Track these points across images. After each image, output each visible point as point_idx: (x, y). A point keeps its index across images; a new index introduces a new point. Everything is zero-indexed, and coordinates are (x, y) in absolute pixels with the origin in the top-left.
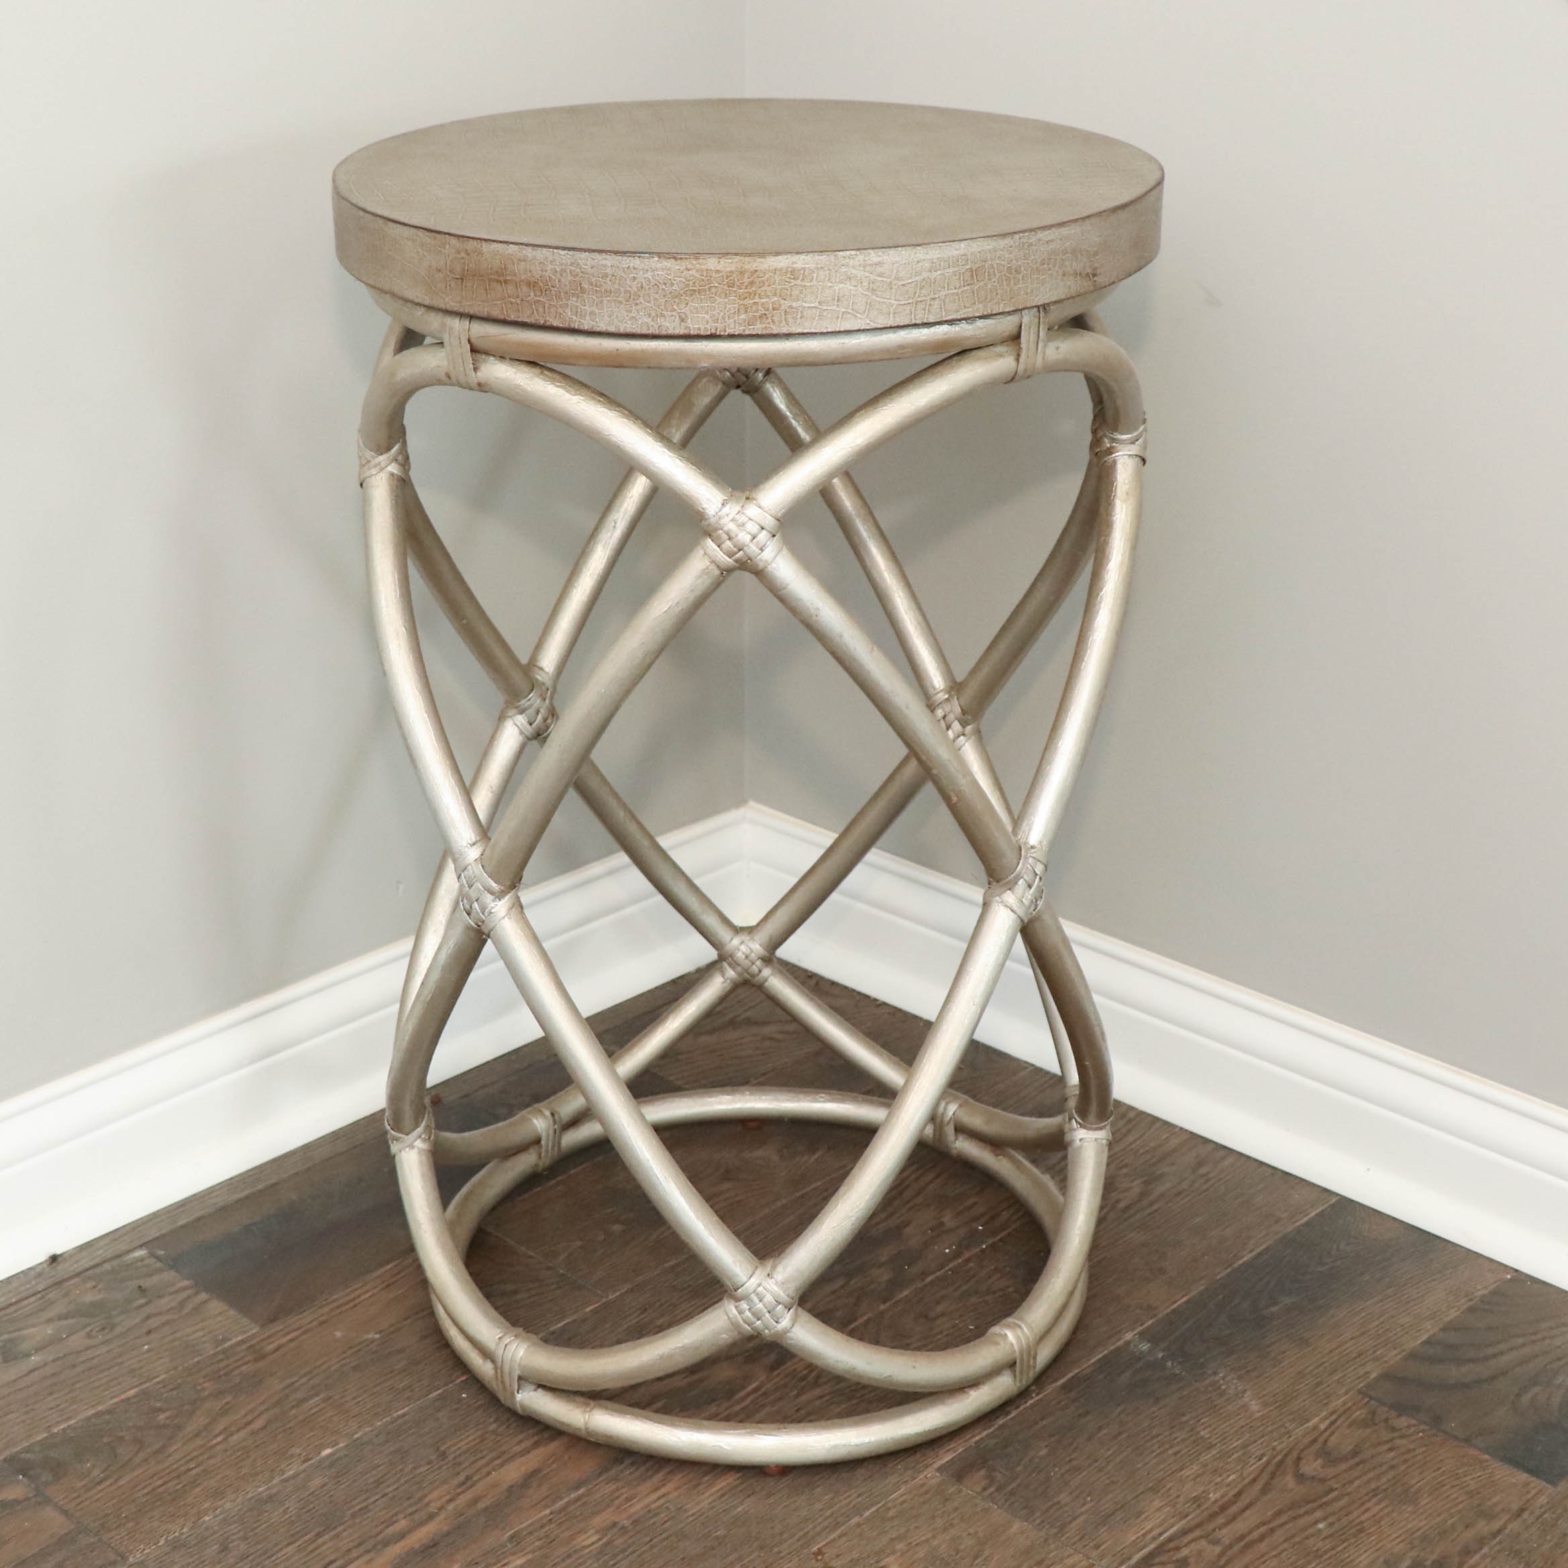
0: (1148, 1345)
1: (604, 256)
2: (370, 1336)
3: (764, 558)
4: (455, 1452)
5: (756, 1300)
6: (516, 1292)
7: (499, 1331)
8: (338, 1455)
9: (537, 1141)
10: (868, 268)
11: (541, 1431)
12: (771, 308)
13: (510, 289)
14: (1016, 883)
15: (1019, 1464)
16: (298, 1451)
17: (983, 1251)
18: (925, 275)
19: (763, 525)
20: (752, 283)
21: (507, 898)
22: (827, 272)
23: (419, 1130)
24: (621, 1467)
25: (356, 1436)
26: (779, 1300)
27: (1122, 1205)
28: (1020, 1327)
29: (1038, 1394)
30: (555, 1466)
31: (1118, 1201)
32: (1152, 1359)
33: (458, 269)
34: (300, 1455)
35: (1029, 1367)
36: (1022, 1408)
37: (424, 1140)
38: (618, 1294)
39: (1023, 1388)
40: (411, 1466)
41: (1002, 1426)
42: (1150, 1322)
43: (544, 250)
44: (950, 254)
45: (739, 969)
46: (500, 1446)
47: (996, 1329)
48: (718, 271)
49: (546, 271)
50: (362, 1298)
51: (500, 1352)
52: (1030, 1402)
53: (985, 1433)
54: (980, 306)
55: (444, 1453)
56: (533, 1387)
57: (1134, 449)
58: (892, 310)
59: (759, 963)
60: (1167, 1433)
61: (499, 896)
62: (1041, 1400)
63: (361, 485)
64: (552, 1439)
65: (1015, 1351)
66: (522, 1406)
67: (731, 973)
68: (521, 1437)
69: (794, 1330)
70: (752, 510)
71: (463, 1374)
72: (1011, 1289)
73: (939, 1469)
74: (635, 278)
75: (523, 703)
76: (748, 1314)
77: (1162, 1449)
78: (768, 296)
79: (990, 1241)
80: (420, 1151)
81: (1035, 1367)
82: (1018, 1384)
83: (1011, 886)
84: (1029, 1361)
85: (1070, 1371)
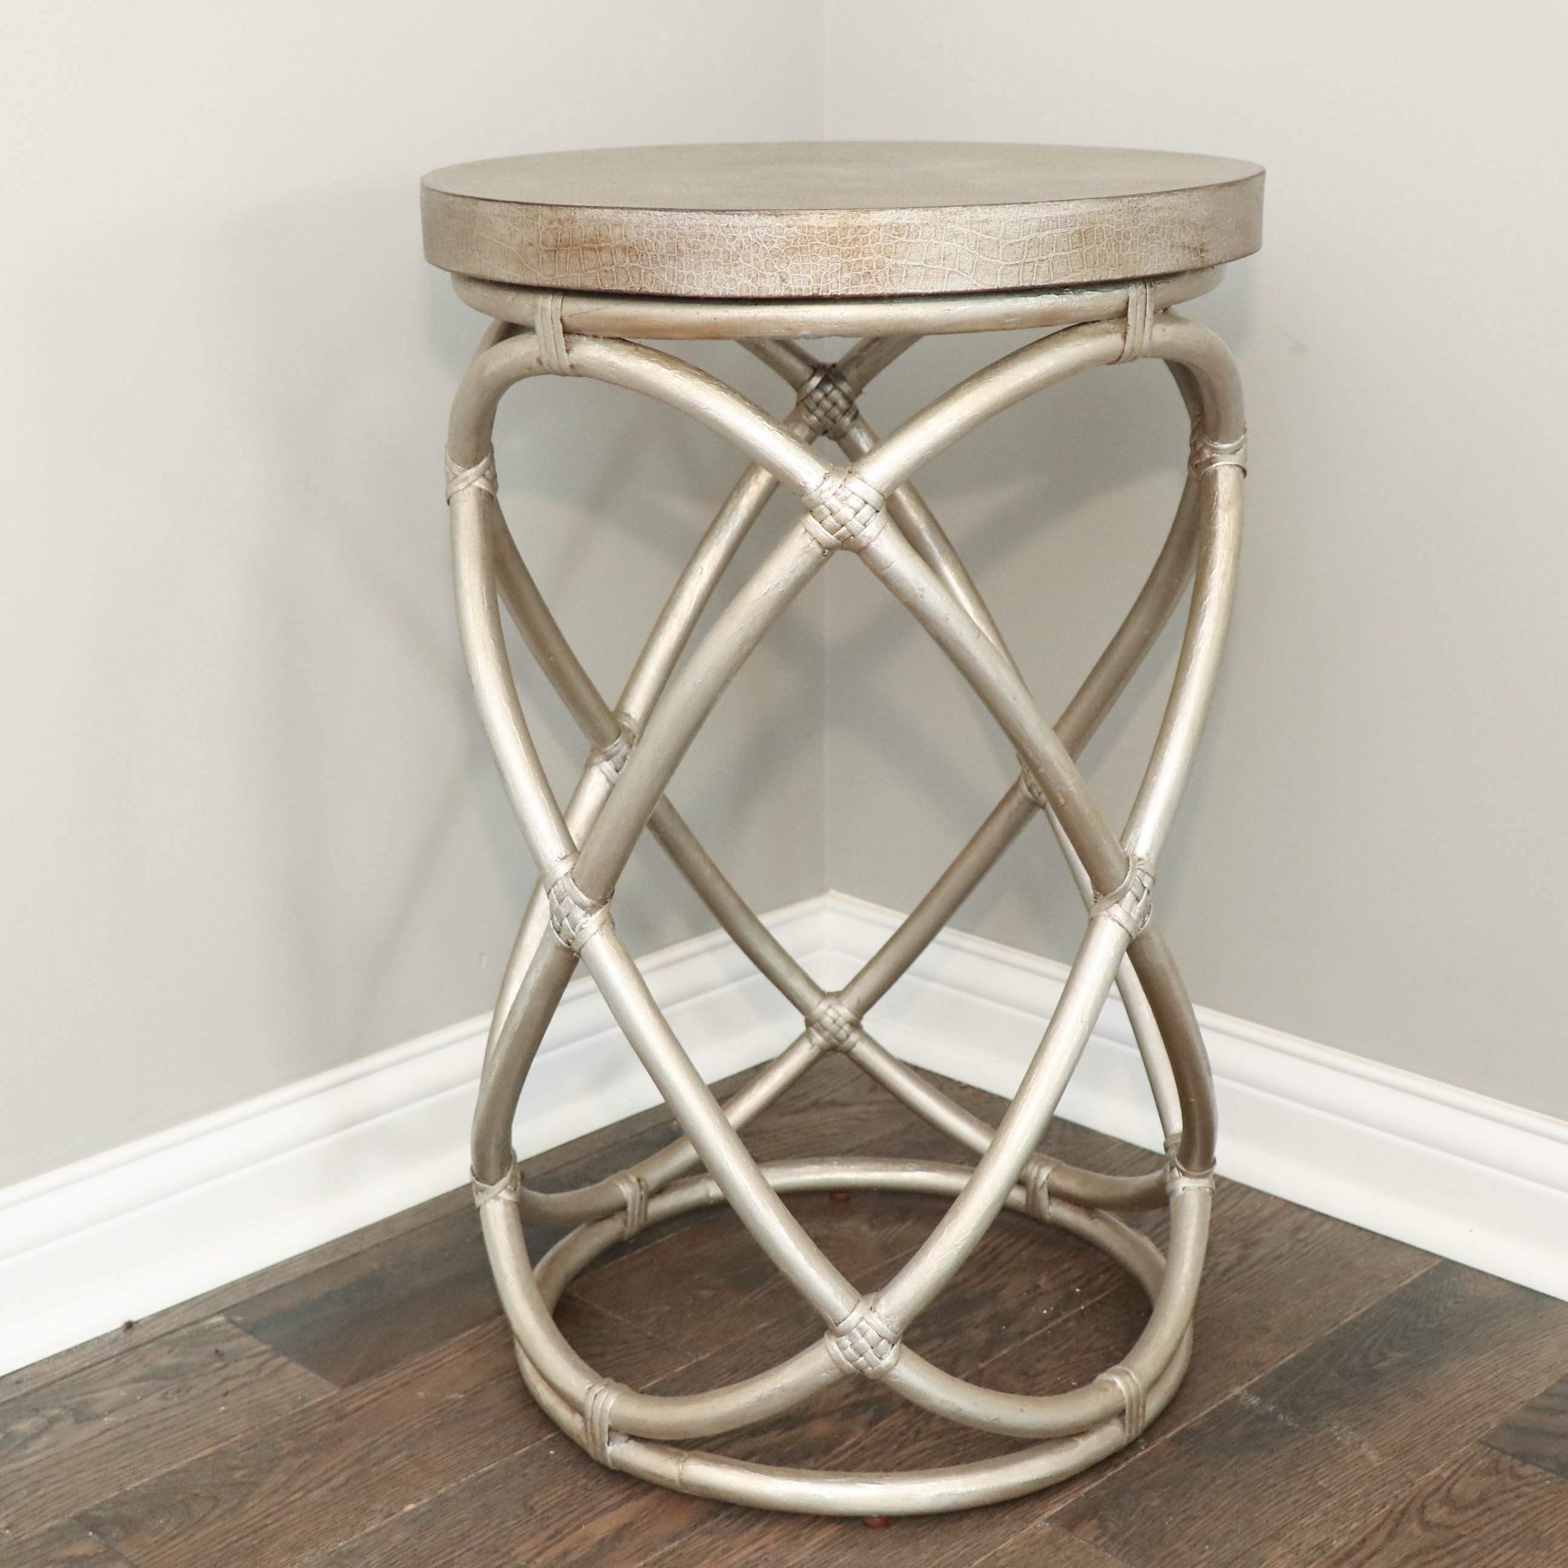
0: (1258, 1399)
1: (703, 214)
2: (454, 1396)
3: (867, 534)
4: (544, 1506)
5: (858, 1335)
6: (603, 1354)
7: (589, 1381)
8: (421, 1511)
9: (623, 1208)
10: (975, 226)
11: (633, 1486)
12: (874, 267)
13: (605, 256)
14: (1124, 896)
15: (1131, 1514)
16: (380, 1506)
17: (1081, 1312)
18: (1033, 234)
19: (866, 498)
20: (856, 240)
21: (598, 913)
22: (933, 229)
23: (505, 1180)
24: (716, 1520)
25: (440, 1492)
26: (883, 1335)
27: (1220, 1268)
28: (1128, 1373)
29: (1147, 1447)
30: (646, 1520)
31: (1217, 1264)
32: (1262, 1412)
33: (551, 241)
34: (381, 1510)
35: (1138, 1416)
36: (1131, 1460)
37: (510, 1191)
38: (708, 1354)
39: (1133, 1438)
40: (497, 1521)
41: (1113, 1477)
42: (1257, 1378)
43: (640, 213)
44: (1058, 213)
45: (827, 1034)
46: (591, 1500)
47: (1103, 1377)
48: (820, 228)
49: (642, 234)
50: (445, 1360)
51: (590, 1403)
52: (1140, 1454)
53: (1093, 1485)
54: (1089, 270)
55: (532, 1508)
56: (624, 1439)
57: (1235, 460)
58: (999, 270)
59: (846, 1028)
60: (1283, 1483)
61: (590, 910)
62: (1150, 1453)
63: (448, 502)
64: (645, 1492)
65: (1123, 1398)
66: (614, 1461)
67: (819, 1039)
68: (611, 1492)
69: (898, 1367)
70: (855, 484)
71: (549, 1433)
72: (1112, 1348)
73: (1048, 1520)
74: (734, 237)
75: (610, 748)
76: (850, 1350)
77: (1280, 1498)
78: (872, 254)
79: (1089, 1302)
80: (506, 1203)
81: (1144, 1416)
82: (1127, 1434)
83: (1118, 900)
84: (1138, 1410)
85: (1180, 1425)
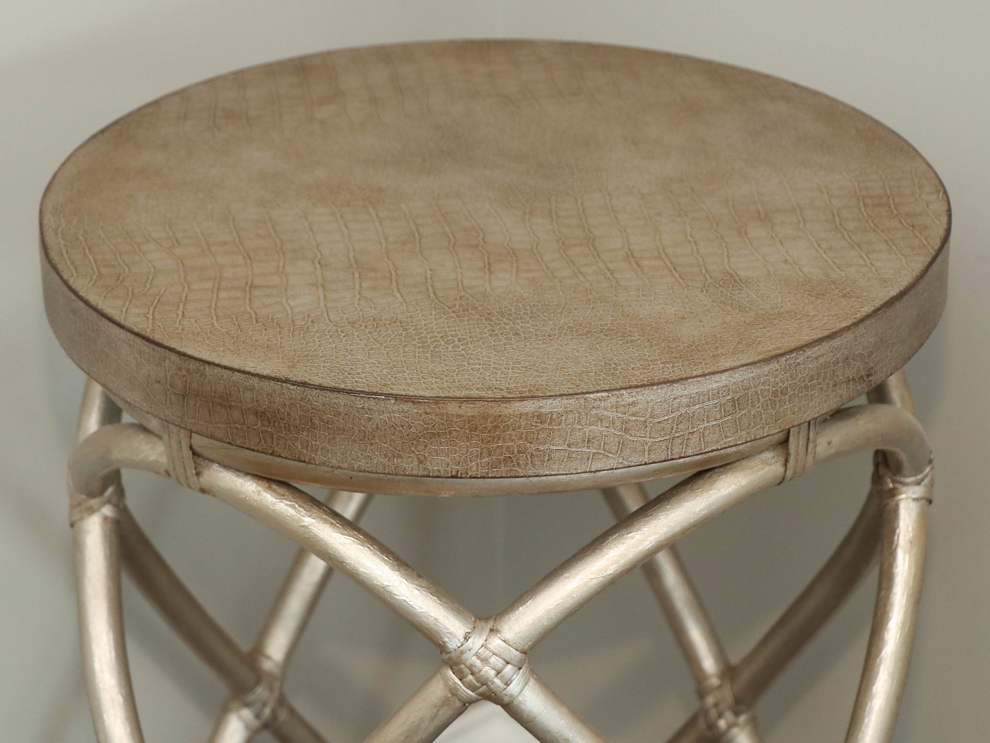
1: (336, 395)
3: (508, 693)
10: (622, 409)
12: (516, 451)
13: (236, 414)
18: (683, 411)
19: (508, 659)
20: (496, 427)
22: (577, 415)
33: (179, 384)
43: (272, 383)
44: (710, 387)
48: (458, 416)
49: (275, 403)
54: (743, 433)
57: (917, 491)
58: (646, 448)
63: (72, 525)
70: (496, 643)
74: (370, 419)
75: (251, 697)
78: (512, 440)
